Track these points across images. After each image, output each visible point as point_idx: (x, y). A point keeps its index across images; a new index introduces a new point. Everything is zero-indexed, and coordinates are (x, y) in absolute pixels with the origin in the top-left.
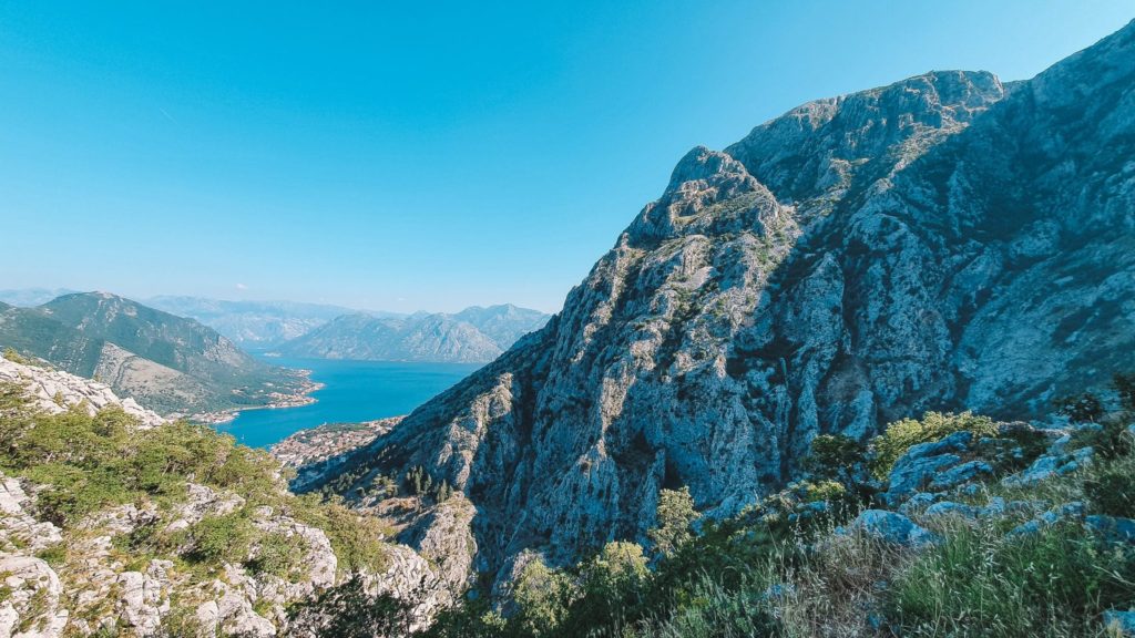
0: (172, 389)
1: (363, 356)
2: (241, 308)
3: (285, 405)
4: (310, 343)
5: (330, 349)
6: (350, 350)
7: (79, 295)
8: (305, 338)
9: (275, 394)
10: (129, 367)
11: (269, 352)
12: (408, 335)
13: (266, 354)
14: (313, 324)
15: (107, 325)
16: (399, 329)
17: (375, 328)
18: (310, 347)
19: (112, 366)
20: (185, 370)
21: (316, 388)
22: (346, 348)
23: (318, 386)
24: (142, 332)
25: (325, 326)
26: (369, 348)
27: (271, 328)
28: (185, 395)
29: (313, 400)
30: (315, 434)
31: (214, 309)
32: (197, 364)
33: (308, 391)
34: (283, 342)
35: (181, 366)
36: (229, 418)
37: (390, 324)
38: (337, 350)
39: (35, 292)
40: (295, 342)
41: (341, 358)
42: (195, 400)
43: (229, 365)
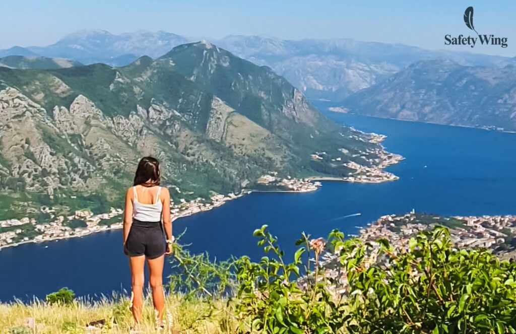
0: (263, 149)
1: (443, 119)
2: (304, 49)
3: (364, 180)
4: (378, 98)
5: (403, 107)
6: (427, 109)
7: (190, 45)
8: (372, 91)
9: (352, 165)
10: (231, 123)
11: (334, 106)
12: (507, 91)
13: (331, 109)
14: (380, 72)
15: (210, 77)
16: (494, 82)
17: (460, 79)
18: (379, 102)
19: (219, 121)
20: (269, 127)
21: (394, 161)
22: (423, 106)
23: (396, 159)
24: (235, 84)
25: (396, 76)
26: (452, 109)
27: (335, 76)
28: (274, 157)
29: (393, 177)
30: (405, 223)
31: (278, 52)
32: (279, 122)
33: (386, 163)
34: (347, 95)
35: (267, 124)
36: (312, 188)
37: (481, 75)
38: (411, 110)
39: (143, 35)
40: (363, 94)
41: (416, 119)
42: (282, 162)
43: (304, 124)
